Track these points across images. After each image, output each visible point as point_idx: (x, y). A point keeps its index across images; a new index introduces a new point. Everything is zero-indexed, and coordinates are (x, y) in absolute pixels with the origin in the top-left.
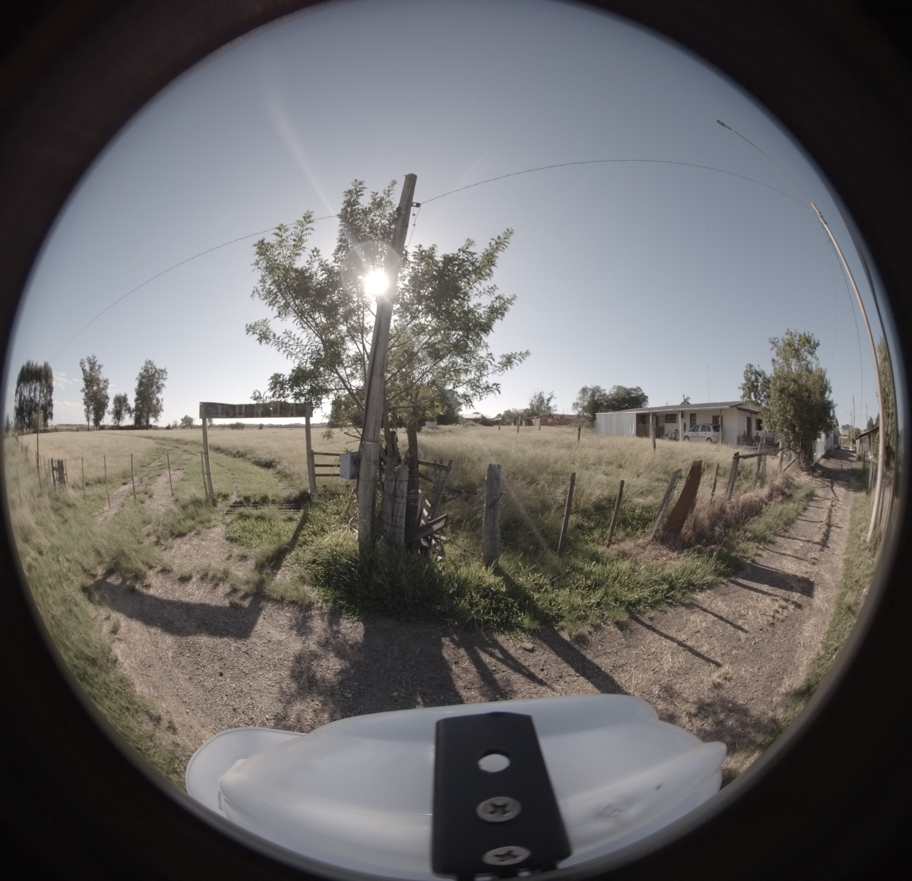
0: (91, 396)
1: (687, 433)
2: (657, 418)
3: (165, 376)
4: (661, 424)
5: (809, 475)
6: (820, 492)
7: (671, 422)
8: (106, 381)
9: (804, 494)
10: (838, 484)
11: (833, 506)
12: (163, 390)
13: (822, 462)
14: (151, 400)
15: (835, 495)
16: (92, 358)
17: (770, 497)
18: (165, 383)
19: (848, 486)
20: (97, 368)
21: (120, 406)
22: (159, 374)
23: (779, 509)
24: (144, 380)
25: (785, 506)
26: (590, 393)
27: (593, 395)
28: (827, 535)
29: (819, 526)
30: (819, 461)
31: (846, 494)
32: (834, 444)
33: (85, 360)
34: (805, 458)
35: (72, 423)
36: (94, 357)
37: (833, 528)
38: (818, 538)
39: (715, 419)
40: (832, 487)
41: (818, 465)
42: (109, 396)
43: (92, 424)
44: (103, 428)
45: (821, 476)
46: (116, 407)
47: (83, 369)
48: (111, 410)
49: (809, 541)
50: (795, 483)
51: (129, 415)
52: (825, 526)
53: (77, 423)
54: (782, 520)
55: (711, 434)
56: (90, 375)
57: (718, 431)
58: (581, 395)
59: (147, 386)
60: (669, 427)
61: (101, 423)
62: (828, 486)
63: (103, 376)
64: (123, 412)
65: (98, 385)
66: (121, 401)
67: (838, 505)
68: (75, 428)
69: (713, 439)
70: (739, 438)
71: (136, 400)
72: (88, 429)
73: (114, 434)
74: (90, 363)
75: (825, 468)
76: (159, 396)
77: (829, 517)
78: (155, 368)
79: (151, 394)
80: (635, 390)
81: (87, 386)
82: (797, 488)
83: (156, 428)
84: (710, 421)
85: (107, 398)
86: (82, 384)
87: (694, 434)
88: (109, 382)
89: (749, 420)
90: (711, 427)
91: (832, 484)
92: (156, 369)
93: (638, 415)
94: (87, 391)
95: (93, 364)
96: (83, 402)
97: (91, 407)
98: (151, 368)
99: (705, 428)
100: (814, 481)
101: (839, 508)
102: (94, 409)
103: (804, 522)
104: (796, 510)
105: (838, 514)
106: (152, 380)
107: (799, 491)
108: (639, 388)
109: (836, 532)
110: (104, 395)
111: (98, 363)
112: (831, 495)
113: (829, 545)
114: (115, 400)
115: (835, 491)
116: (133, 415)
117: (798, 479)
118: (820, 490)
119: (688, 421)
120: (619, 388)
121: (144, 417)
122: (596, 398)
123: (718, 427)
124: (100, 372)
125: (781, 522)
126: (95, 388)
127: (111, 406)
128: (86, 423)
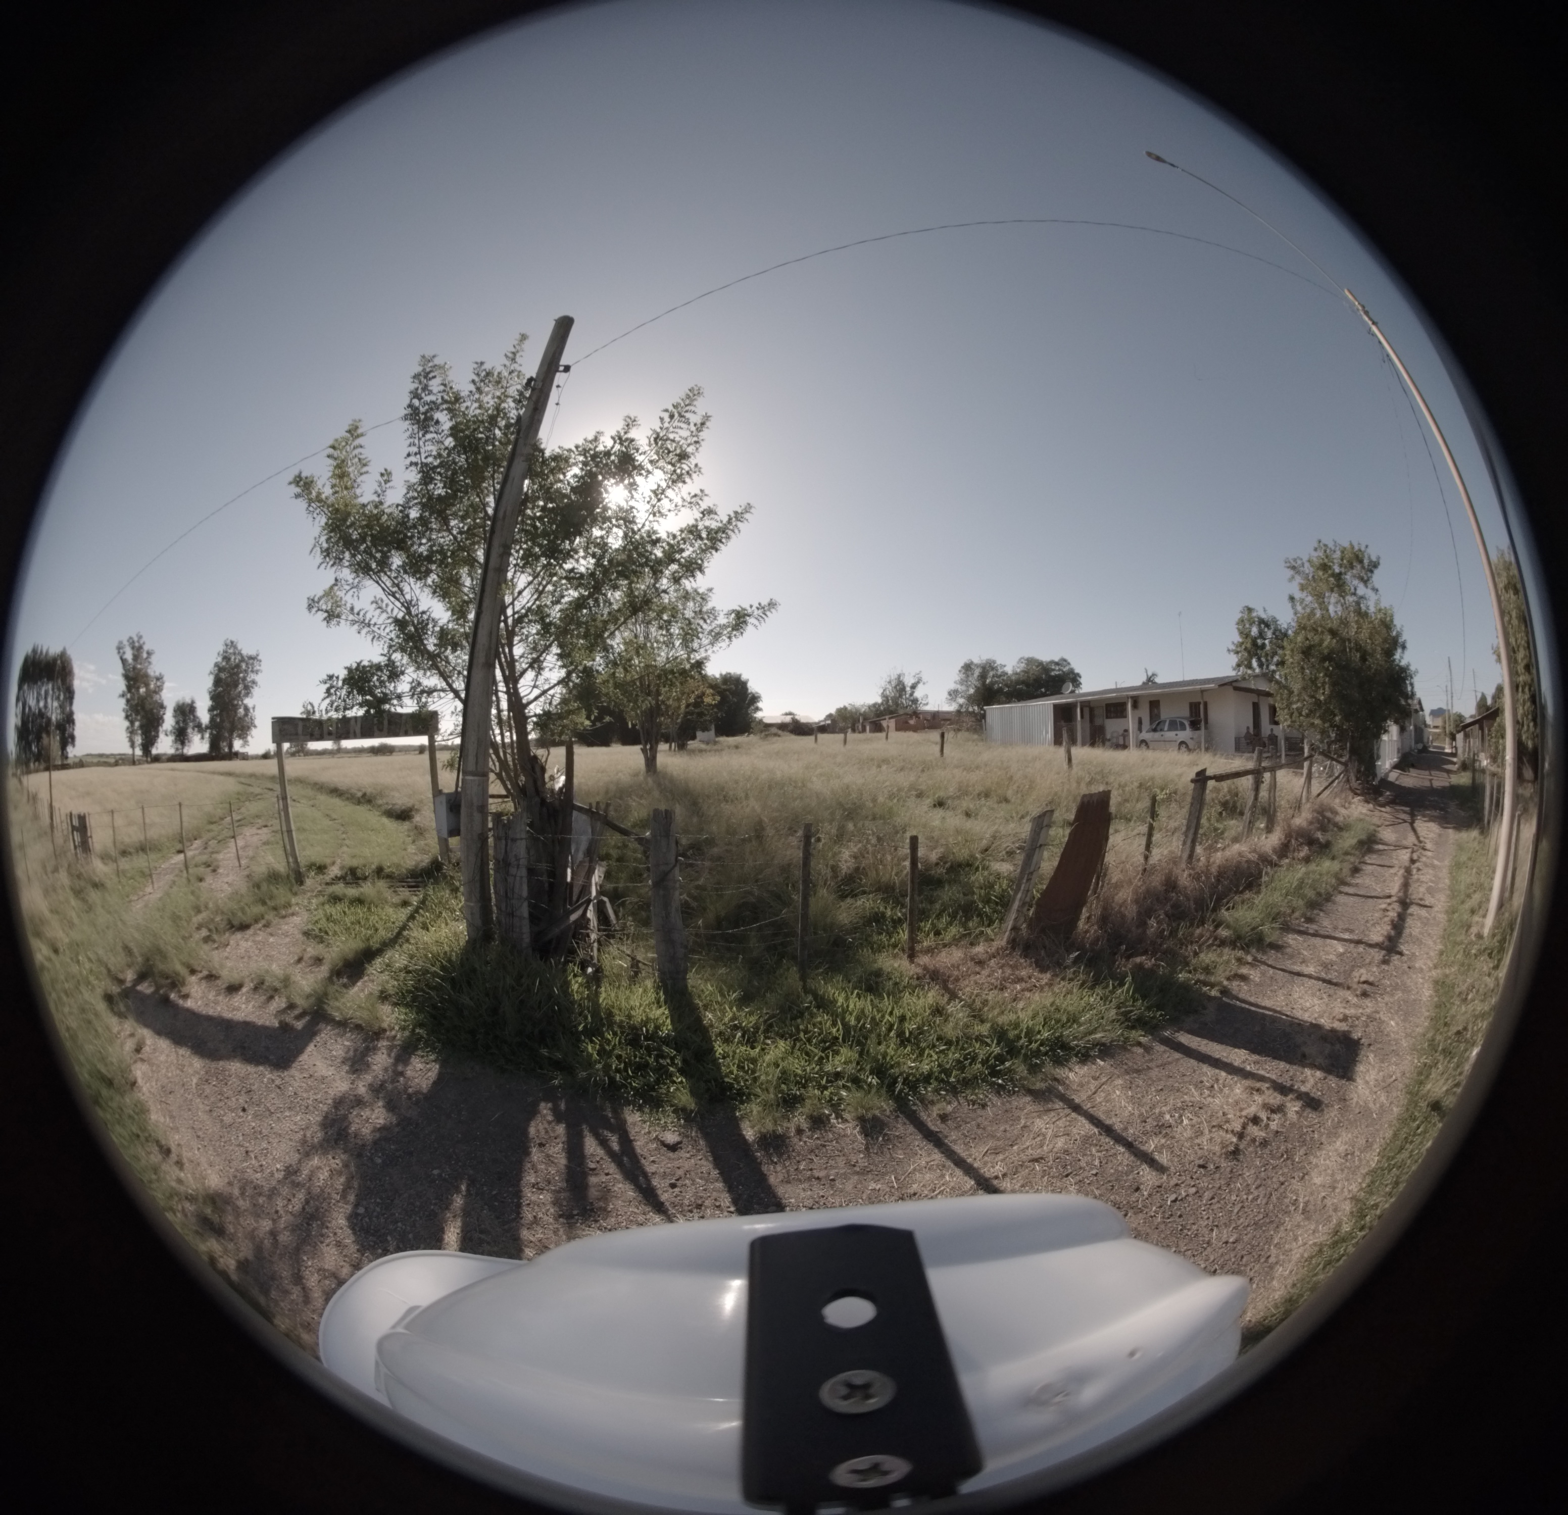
0: (137, 705)
1: (1145, 735)
2: (1092, 710)
3: (257, 668)
4: (1098, 722)
5: (1367, 802)
6: (1388, 835)
7: (1117, 717)
8: (159, 678)
9: (1354, 841)
10: (1424, 816)
11: (1413, 861)
12: (255, 691)
13: (1393, 776)
14: (236, 708)
15: (1418, 837)
16: (136, 639)
17: (1284, 850)
18: (257, 678)
19: (1444, 820)
20: (145, 655)
21: (184, 721)
22: (246, 665)
23: (1299, 875)
24: (223, 676)
25: (1312, 866)
26: (977, 672)
27: (983, 676)
28: (1398, 926)
29: (1383, 906)
30: (1387, 775)
31: (1440, 835)
32: (1417, 742)
33: (126, 643)
34: (1359, 771)
35: (108, 752)
36: (140, 637)
37: (1413, 909)
38: (1377, 935)
39: (1194, 708)
40: (1412, 824)
41: (1385, 783)
42: (165, 703)
43: (138, 752)
44: (157, 759)
45: (1391, 802)
46: (177, 723)
47: (121, 659)
48: (170, 729)
49: (1358, 942)
50: (1339, 819)
51: (199, 736)
52: (1397, 907)
53: (116, 751)
54: (1303, 897)
55: (1186, 734)
56: (134, 668)
57: (1199, 729)
58: (963, 676)
59: (228, 685)
60: (1113, 726)
61: (154, 751)
62: (1405, 821)
63: (154, 670)
64: (190, 730)
65: (147, 685)
66: (185, 712)
67: (1424, 859)
68: (113, 761)
69: (1191, 744)
70: (1238, 741)
71: (211, 710)
72: (132, 761)
73: (173, 770)
74: (133, 648)
75: (1399, 787)
76: (248, 701)
77: (1406, 885)
78: (240, 654)
79: (234, 699)
80: (1057, 664)
81: (129, 688)
82: (1341, 829)
83: (245, 757)
84: (1184, 712)
85: (162, 706)
87: (1157, 735)
88: (165, 679)
89: (1256, 707)
90: (1187, 724)
91: (1413, 816)
92: (242, 656)
93: (1056, 707)
94: (129, 696)
95: (137, 650)
96: (123, 715)
97: (137, 724)
98: (234, 654)
99: (1175, 725)
100: (1377, 813)
101: (1426, 865)
102: (141, 727)
103: (1352, 899)
104: (1336, 876)
105: (1423, 878)
106: (237, 674)
107: (1345, 834)
108: (1065, 660)
109: (1420, 918)
110: (156, 702)
111: (146, 648)
112: (1411, 839)
113: (1403, 948)
114: (175, 711)
115: (1419, 830)
116: (207, 735)
117: (1343, 811)
118: (1389, 829)
119: (1144, 712)
120: (1030, 661)
121: (224, 739)
122: (988, 681)
123: (1199, 722)
124: (150, 663)
125: (1301, 902)
126: (142, 690)
127: (169, 721)
128: (130, 751)
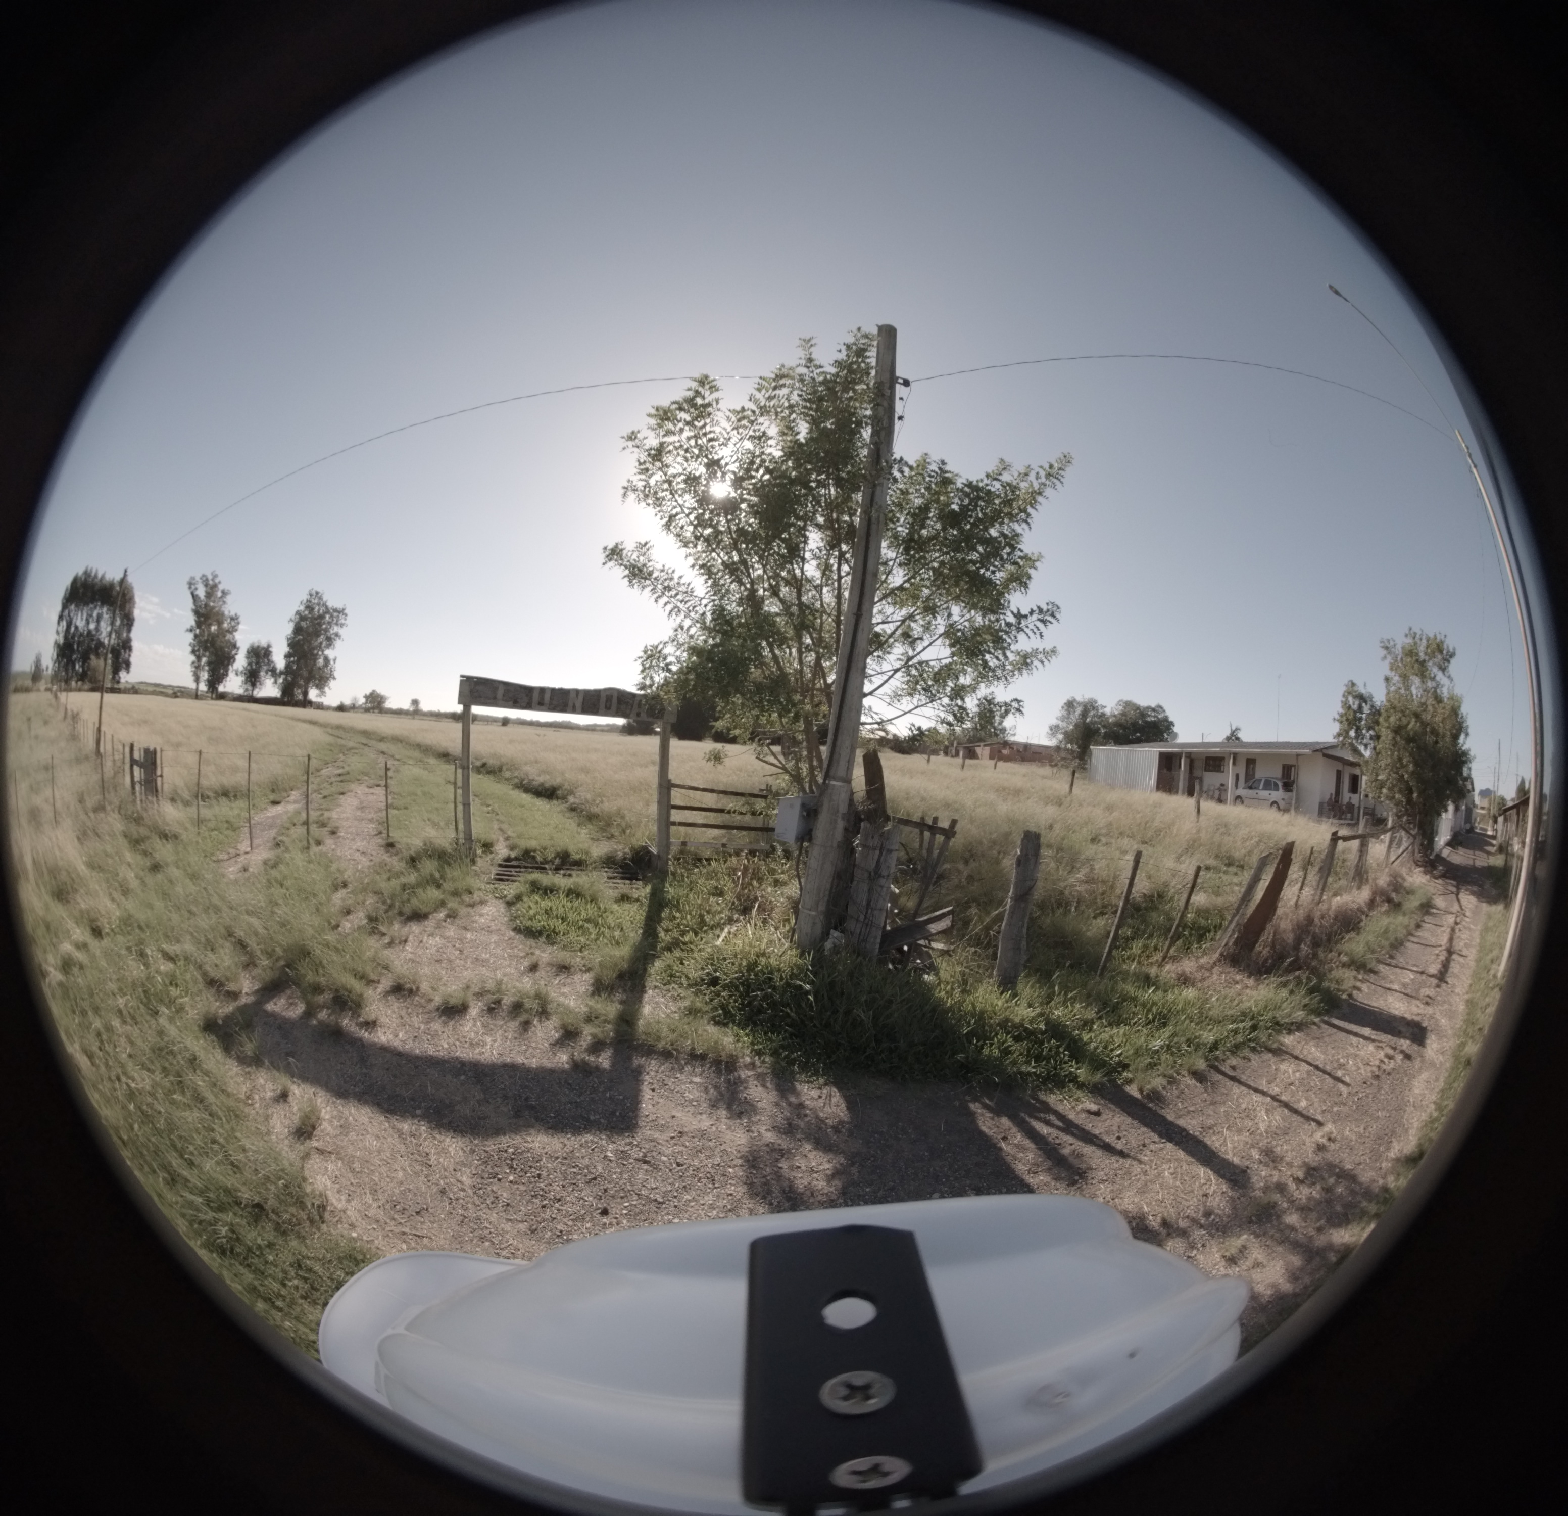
0: (206, 641)
3: (342, 621)
8: (235, 619)
12: (339, 642)
14: (315, 658)
16: (210, 577)
20: (219, 594)
21: (257, 663)
22: (331, 616)
24: (303, 624)
35: (165, 682)
36: (215, 576)
42: (238, 644)
43: (203, 687)
44: (222, 697)
46: (250, 664)
47: (192, 594)
48: (241, 669)
51: (273, 680)
53: (175, 683)
56: (206, 605)
59: (309, 634)
61: (221, 688)
63: (230, 608)
64: (262, 673)
65: (220, 623)
66: (260, 654)
68: (170, 692)
71: (287, 656)
72: (196, 696)
73: (245, 710)
74: (206, 585)
79: (314, 649)
81: (199, 624)
83: (320, 707)
85: (234, 646)
86: (191, 620)
88: (241, 619)
92: (327, 607)
94: (198, 631)
95: (211, 589)
96: (190, 649)
97: (204, 660)
98: (319, 604)
102: (209, 663)
106: (320, 624)
110: (229, 641)
111: (221, 587)
114: (248, 652)
116: (281, 680)
121: (299, 687)
124: (224, 602)
126: (214, 628)
127: (241, 661)
128: (193, 686)
